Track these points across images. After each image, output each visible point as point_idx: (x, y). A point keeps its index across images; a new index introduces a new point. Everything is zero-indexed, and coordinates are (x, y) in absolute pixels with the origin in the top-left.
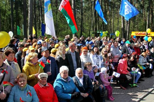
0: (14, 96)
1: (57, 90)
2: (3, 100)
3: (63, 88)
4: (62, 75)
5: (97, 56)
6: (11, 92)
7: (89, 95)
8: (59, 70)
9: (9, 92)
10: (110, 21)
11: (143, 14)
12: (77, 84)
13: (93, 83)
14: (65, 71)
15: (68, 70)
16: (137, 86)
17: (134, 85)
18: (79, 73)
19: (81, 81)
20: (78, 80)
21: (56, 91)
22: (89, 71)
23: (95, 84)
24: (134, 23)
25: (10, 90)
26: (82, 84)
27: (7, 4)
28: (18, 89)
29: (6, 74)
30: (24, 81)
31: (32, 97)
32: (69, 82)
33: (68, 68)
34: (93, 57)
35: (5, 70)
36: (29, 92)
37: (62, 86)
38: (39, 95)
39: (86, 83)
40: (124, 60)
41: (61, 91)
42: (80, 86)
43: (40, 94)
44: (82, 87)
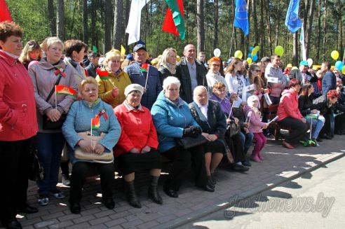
0: (75, 118)
1: (157, 119)
2: (55, 122)
3: (168, 117)
4: (168, 94)
5: (239, 77)
6: (70, 111)
7: (218, 138)
8: (162, 84)
9: (66, 110)
10: (271, 44)
11: (337, 33)
12: (195, 115)
13: (228, 120)
14: (173, 85)
15: (180, 84)
16: (316, 146)
17: (310, 142)
18: (200, 95)
19: (204, 111)
20: (197, 109)
21: (154, 120)
22: (222, 99)
23: (231, 123)
24: (319, 50)
25: (69, 106)
26: (206, 117)
27: (77, 9)
28: (83, 106)
29: (62, 78)
30: (93, 90)
31: (108, 121)
32: (181, 107)
33: (179, 81)
34: (231, 81)
35: (61, 70)
36: (103, 111)
37: (167, 112)
38: (123, 123)
39: (214, 116)
40: (292, 90)
41: (163, 121)
42: (201, 119)
43: (125, 122)
44: (205, 122)
